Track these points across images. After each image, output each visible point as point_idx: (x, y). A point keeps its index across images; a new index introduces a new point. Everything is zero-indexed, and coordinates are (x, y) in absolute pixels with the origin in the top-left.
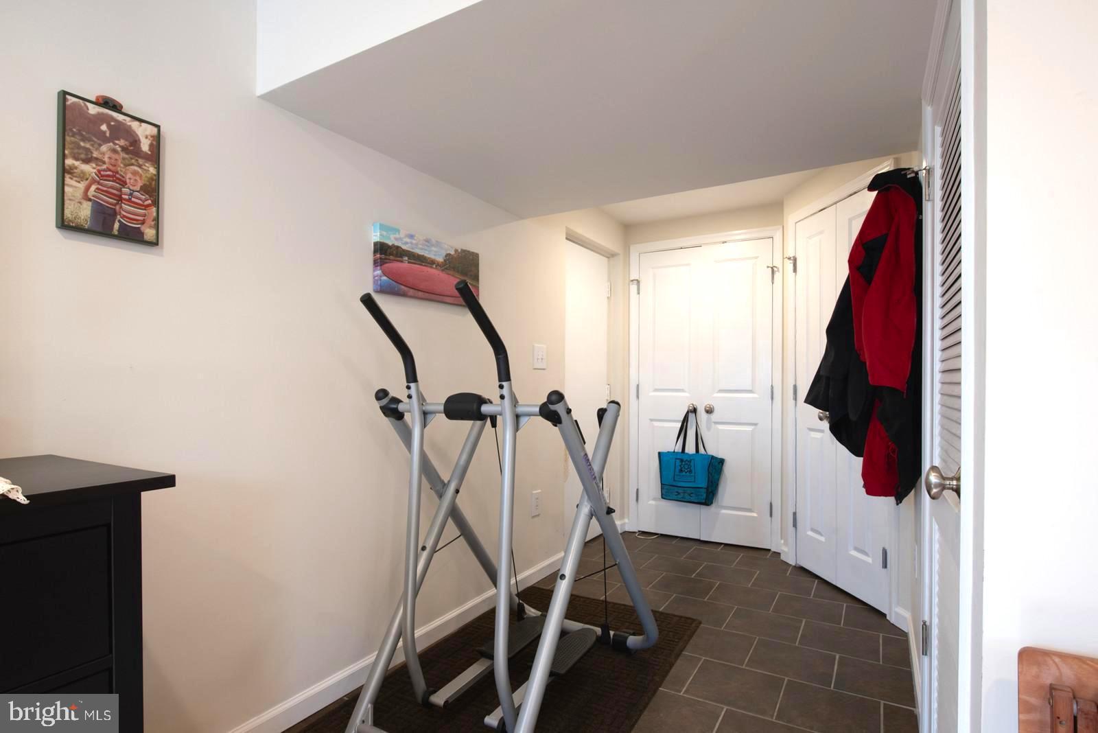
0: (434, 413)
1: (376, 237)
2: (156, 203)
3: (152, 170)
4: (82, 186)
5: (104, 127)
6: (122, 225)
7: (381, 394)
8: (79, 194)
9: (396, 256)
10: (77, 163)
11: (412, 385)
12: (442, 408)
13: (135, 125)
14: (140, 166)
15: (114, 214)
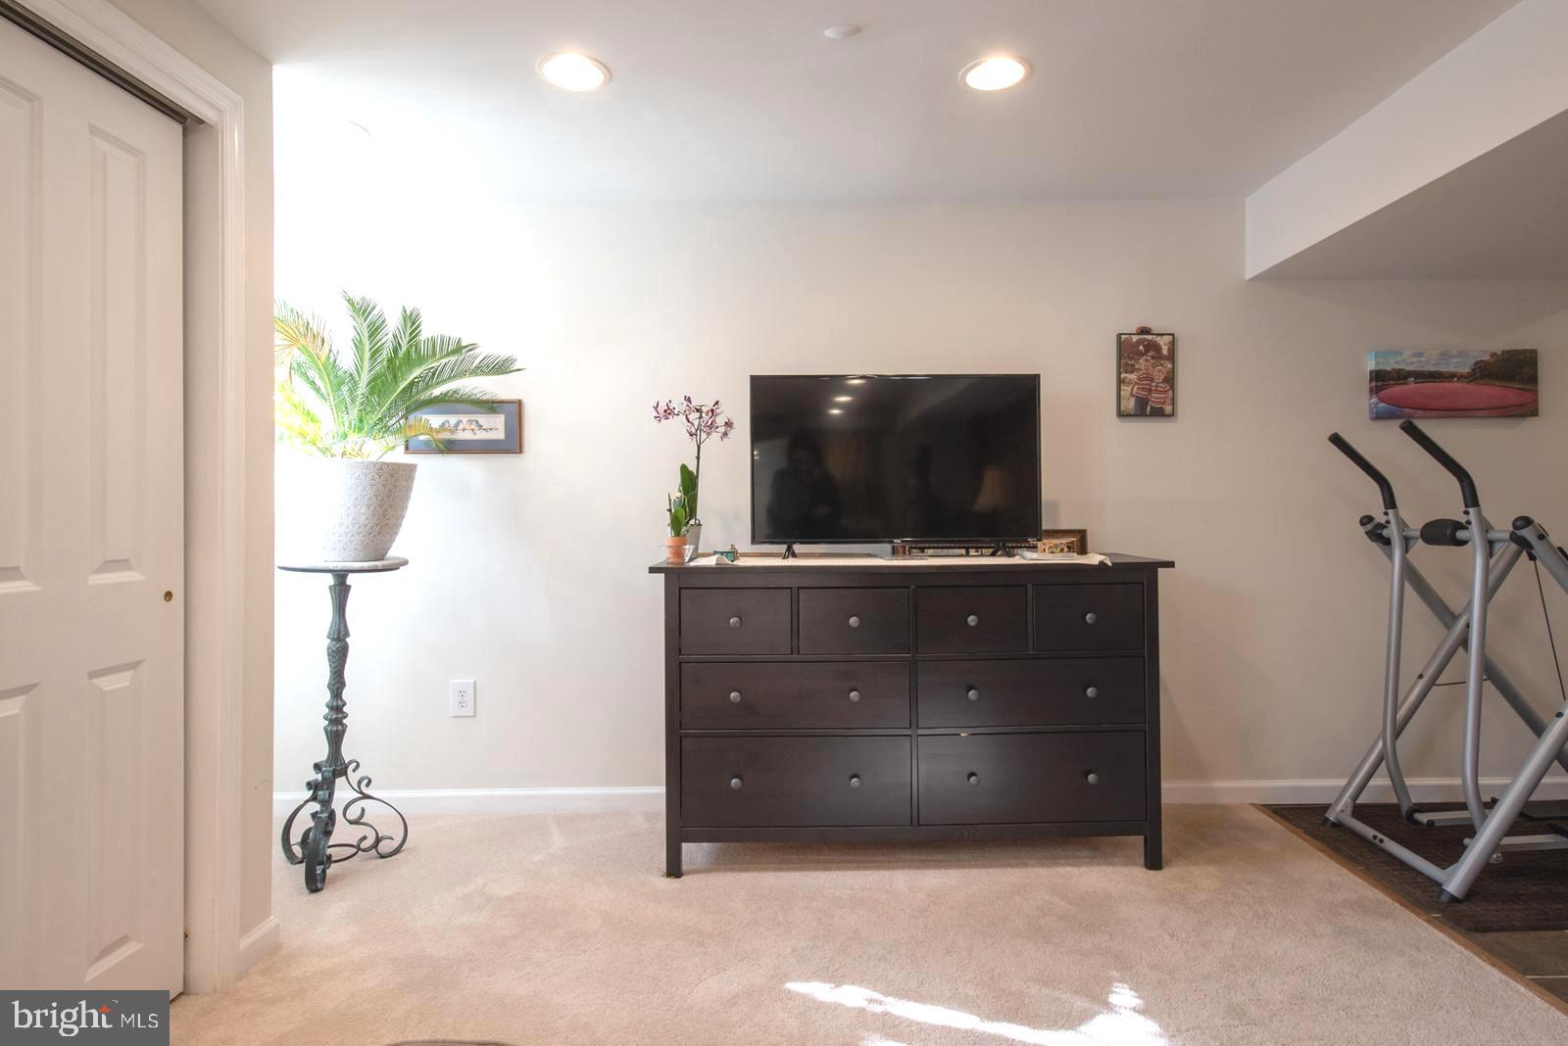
0: (1413, 538)
1: (1371, 365)
2: (1173, 388)
3: (1170, 366)
4: (1129, 389)
5: (1141, 347)
6: (1152, 407)
7: (1365, 520)
8: (1128, 394)
9: (1398, 379)
10: (1127, 375)
11: (1390, 511)
12: (1418, 534)
13: (1158, 339)
14: (1162, 365)
15: (1148, 400)
